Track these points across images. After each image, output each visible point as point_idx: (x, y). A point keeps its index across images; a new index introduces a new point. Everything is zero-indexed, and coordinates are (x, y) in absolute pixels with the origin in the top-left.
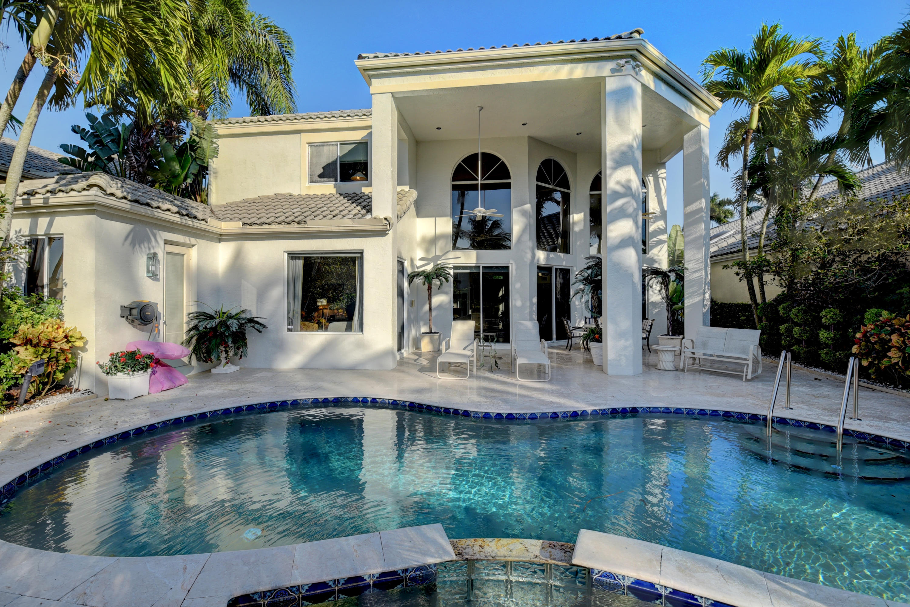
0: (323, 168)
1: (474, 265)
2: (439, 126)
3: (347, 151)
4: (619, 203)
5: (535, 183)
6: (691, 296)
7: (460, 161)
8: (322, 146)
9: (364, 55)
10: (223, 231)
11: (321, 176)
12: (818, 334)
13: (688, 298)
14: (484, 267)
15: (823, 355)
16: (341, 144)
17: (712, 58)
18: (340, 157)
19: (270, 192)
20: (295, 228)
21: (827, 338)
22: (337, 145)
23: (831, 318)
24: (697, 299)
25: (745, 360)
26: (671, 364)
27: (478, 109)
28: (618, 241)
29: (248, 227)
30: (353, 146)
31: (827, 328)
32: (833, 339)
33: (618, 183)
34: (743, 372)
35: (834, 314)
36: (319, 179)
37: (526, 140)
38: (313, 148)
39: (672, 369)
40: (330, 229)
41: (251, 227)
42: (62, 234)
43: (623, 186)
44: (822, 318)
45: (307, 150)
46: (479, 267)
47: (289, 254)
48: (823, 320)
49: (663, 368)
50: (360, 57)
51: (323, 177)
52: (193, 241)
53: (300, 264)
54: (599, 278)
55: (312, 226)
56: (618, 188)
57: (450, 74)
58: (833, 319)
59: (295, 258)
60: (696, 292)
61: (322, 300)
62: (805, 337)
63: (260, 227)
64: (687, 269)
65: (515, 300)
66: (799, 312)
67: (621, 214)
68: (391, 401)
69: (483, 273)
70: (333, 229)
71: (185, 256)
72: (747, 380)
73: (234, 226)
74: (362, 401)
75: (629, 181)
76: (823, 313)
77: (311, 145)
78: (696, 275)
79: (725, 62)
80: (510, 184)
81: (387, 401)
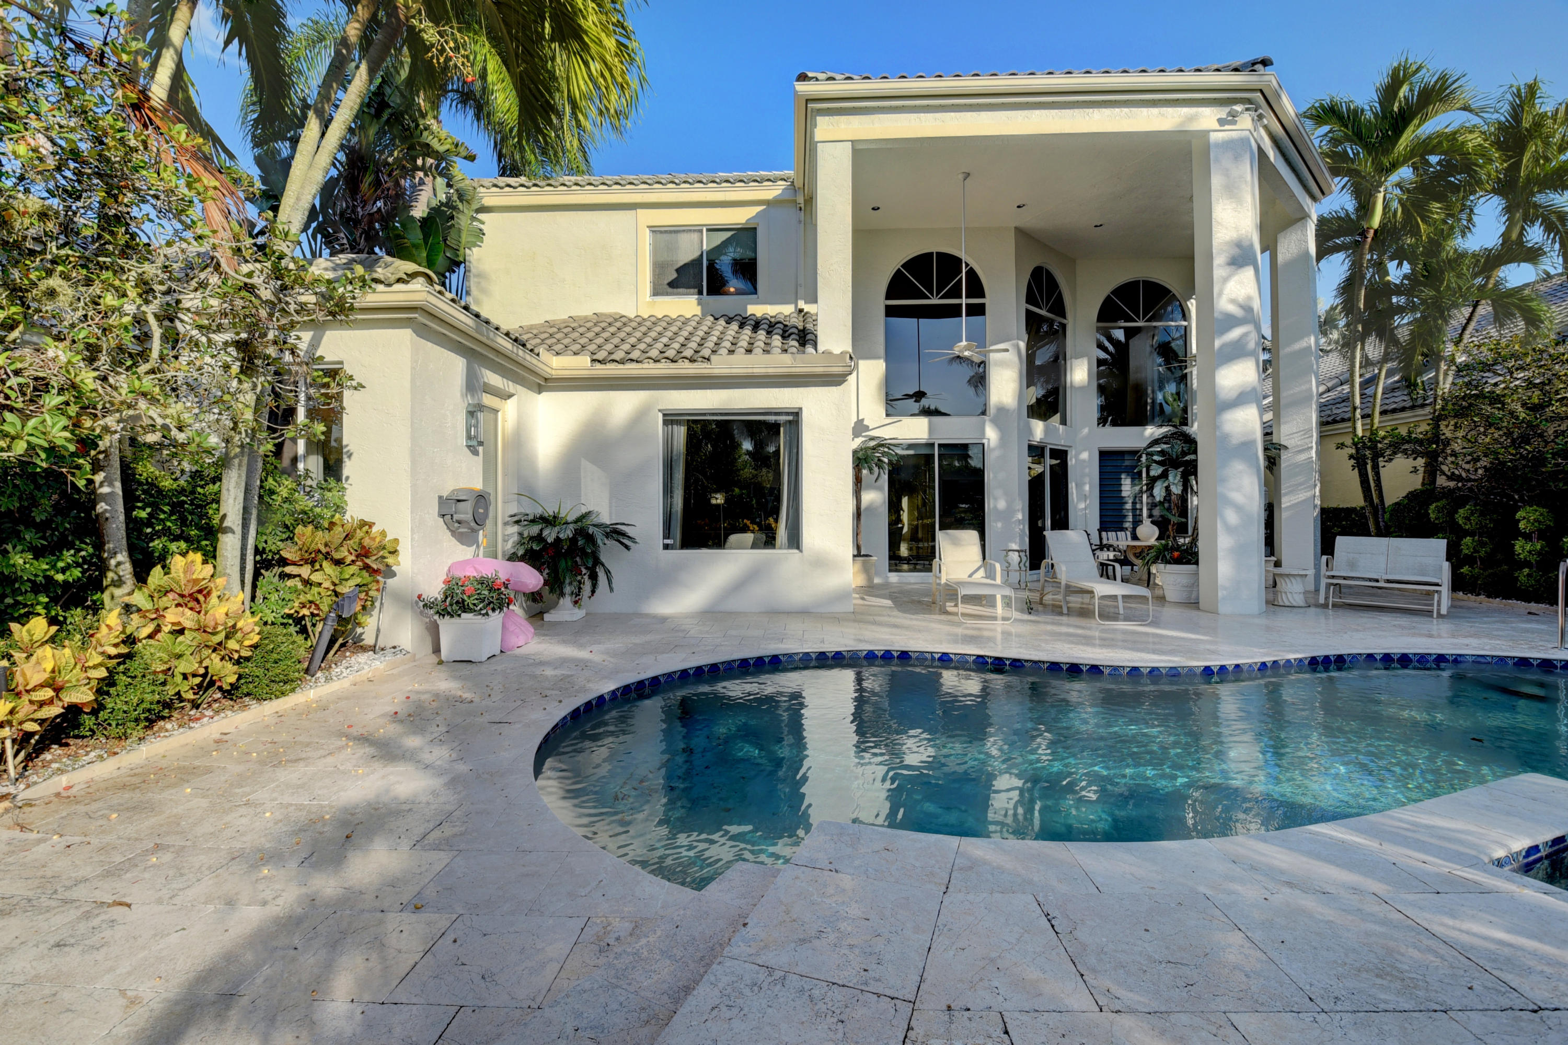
0: (677, 270)
1: (924, 441)
2: (876, 205)
3: (719, 242)
4: (1236, 333)
5: (1024, 306)
6: (1293, 491)
7: (899, 266)
8: (676, 232)
9: (810, 74)
10: (553, 372)
11: (672, 284)
12: (1514, 545)
13: (1286, 494)
14: (940, 445)
15: (1522, 578)
16: (708, 230)
17: (1314, 112)
18: (709, 253)
19: (585, 310)
20: (685, 368)
21: (1530, 552)
22: (701, 231)
23: (1535, 520)
24: (1302, 496)
25: (1437, 585)
26: (1302, 596)
27: (961, 177)
28: (1234, 394)
29: (598, 366)
30: (729, 234)
31: (1527, 537)
32: (1539, 553)
33: (1233, 301)
34: (1432, 605)
35: (1541, 514)
36: (670, 290)
37: (1012, 234)
38: (659, 235)
39: (1302, 604)
40: (750, 371)
41: (603, 366)
42: (341, 363)
43: (1241, 306)
44: (1519, 521)
45: (647, 238)
46: (933, 445)
47: (664, 415)
48: (1522, 525)
49: (1287, 604)
50: (803, 77)
51: (677, 287)
52: (511, 387)
53: (681, 433)
54: (1192, 457)
55: (721, 365)
56: (1232, 309)
57: (952, 114)
58: (1540, 522)
59: (672, 422)
60: (1301, 484)
61: (718, 496)
62: (1482, 554)
63: (621, 366)
64: (1286, 448)
65: (996, 499)
66: (1472, 514)
67: (1235, 352)
68: (937, 656)
69: (940, 455)
70: (755, 371)
71: (500, 414)
72: (1440, 616)
73: (580, 364)
74: (883, 657)
75: (1249, 298)
76: (1520, 514)
77: (655, 230)
78: (1303, 457)
79: (1334, 120)
80: (983, 305)
81: (927, 655)
